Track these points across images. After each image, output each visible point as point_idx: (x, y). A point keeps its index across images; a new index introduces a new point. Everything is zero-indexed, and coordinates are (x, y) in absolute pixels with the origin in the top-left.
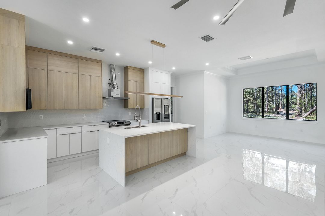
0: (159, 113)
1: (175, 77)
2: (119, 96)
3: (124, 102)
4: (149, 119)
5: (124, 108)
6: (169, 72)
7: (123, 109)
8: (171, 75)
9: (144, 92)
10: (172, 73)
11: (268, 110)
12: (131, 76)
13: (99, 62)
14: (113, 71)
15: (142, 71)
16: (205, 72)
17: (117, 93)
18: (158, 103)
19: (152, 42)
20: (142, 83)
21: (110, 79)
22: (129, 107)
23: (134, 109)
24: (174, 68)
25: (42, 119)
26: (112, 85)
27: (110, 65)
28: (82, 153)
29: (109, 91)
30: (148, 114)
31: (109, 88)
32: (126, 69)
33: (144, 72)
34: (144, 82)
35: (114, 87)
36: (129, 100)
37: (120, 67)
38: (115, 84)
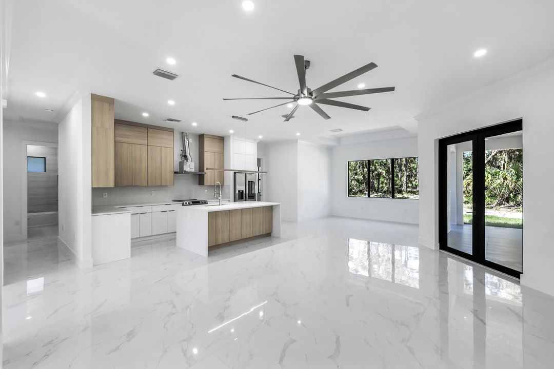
0: (243, 191)
1: (264, 147)
2: (193, 170)
3: (199, 178)
4: (229, 198)
5: (199, 184)
6: (255, 140)
7: (198, 186)
8: (258, 143)
9: (223, 168)
10: (259, 141)
11: (407, 188)
12: (209, 146)
13: (171, 131)
14: (186, 140)
15: (221, 140)
16: (298, 141)
17: (191, 166)
18: (241, 178)
19: (233, 117)
20: (222, 153)
21: (182, 149)
22: (205, 184)
23: (210, 186)
24: (260, 137)
25: (106, 196)
26: (185, 157)
27: (182, 133)
28: (152, 236)
29: (181, 165)
30: (229, 192)
31: (180, 160)
32: (201, 138)
33: (223, 140)
34: (223, 153)
35: (187, 160)
36: (205, 175)
37: (194, 135)
38: (188, 155)
